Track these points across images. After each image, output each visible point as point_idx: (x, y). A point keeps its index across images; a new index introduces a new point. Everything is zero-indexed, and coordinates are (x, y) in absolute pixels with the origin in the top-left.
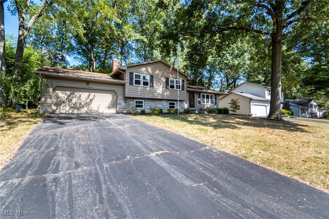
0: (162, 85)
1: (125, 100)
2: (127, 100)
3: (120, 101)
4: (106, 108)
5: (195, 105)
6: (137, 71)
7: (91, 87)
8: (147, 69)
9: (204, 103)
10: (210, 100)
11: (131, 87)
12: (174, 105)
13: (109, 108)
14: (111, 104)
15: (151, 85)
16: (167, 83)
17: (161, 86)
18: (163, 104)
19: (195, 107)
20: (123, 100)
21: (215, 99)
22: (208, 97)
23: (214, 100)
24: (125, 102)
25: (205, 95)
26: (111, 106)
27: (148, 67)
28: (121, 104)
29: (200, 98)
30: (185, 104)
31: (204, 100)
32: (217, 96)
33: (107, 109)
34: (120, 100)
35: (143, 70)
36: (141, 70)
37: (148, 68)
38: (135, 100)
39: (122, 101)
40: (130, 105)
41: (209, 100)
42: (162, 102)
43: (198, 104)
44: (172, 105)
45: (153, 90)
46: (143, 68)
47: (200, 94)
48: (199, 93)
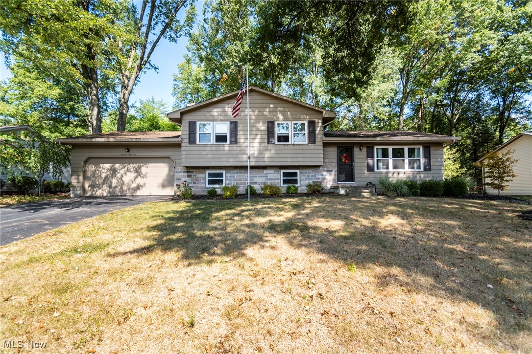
0: (259, 137)
1: (188, 172)
2: (193, 172)
3: (180, 174)
4: (158, 186)
5: (356, 176)
6: (203, 117)
7: (133, 154)
8: (224, 111)
9: (387, 168)
10: (407, 161)
11: (192, 147)
12: (296, 176)
13: (164, 186)
14: (166, 180)
15: (233, 139)
16: (270, 132)
17: (257, 140)
18: (267, 177)
19: (356, 179)
20: (184, 172)
21: (425, 157)
22: (398, 154)
23: (422, 161)
24: (188, 176)
25: (390, 149)
26: (166, 183)
27: (226, 107)
28: (181, 179)
29: (373, 157)
30: (325, 173)
31: (386, 162)
32: (431, 149)
33: (160, 188)
34: (179, 172)
35: (215, 114)
36: (212, 114)
37: (226, 109)
38: (208, 172)
39: (183, 174)
40: (197, 180)
41: (404, 160)
42: (266, 172)
43: (366, 172)
44: (290, 178)
45: (239, 148)
46: (215, 110)
47: (372, 148)
48: (370, 147)
